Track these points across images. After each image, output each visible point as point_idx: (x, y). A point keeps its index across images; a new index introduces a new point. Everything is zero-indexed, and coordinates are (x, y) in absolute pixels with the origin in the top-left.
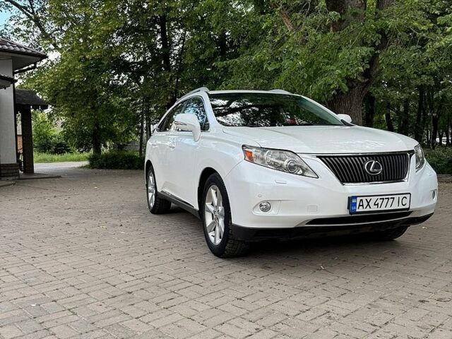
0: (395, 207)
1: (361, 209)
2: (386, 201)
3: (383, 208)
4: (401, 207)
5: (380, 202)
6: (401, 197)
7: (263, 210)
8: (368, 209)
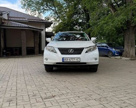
0: (75, 61)
1: (65, 61)
2: (72, 59)
3: (71, 61)
4: (77, 61)
5: (70, 59)
6: (77, 59)
7: (46, 60)
8: (67, 61)
